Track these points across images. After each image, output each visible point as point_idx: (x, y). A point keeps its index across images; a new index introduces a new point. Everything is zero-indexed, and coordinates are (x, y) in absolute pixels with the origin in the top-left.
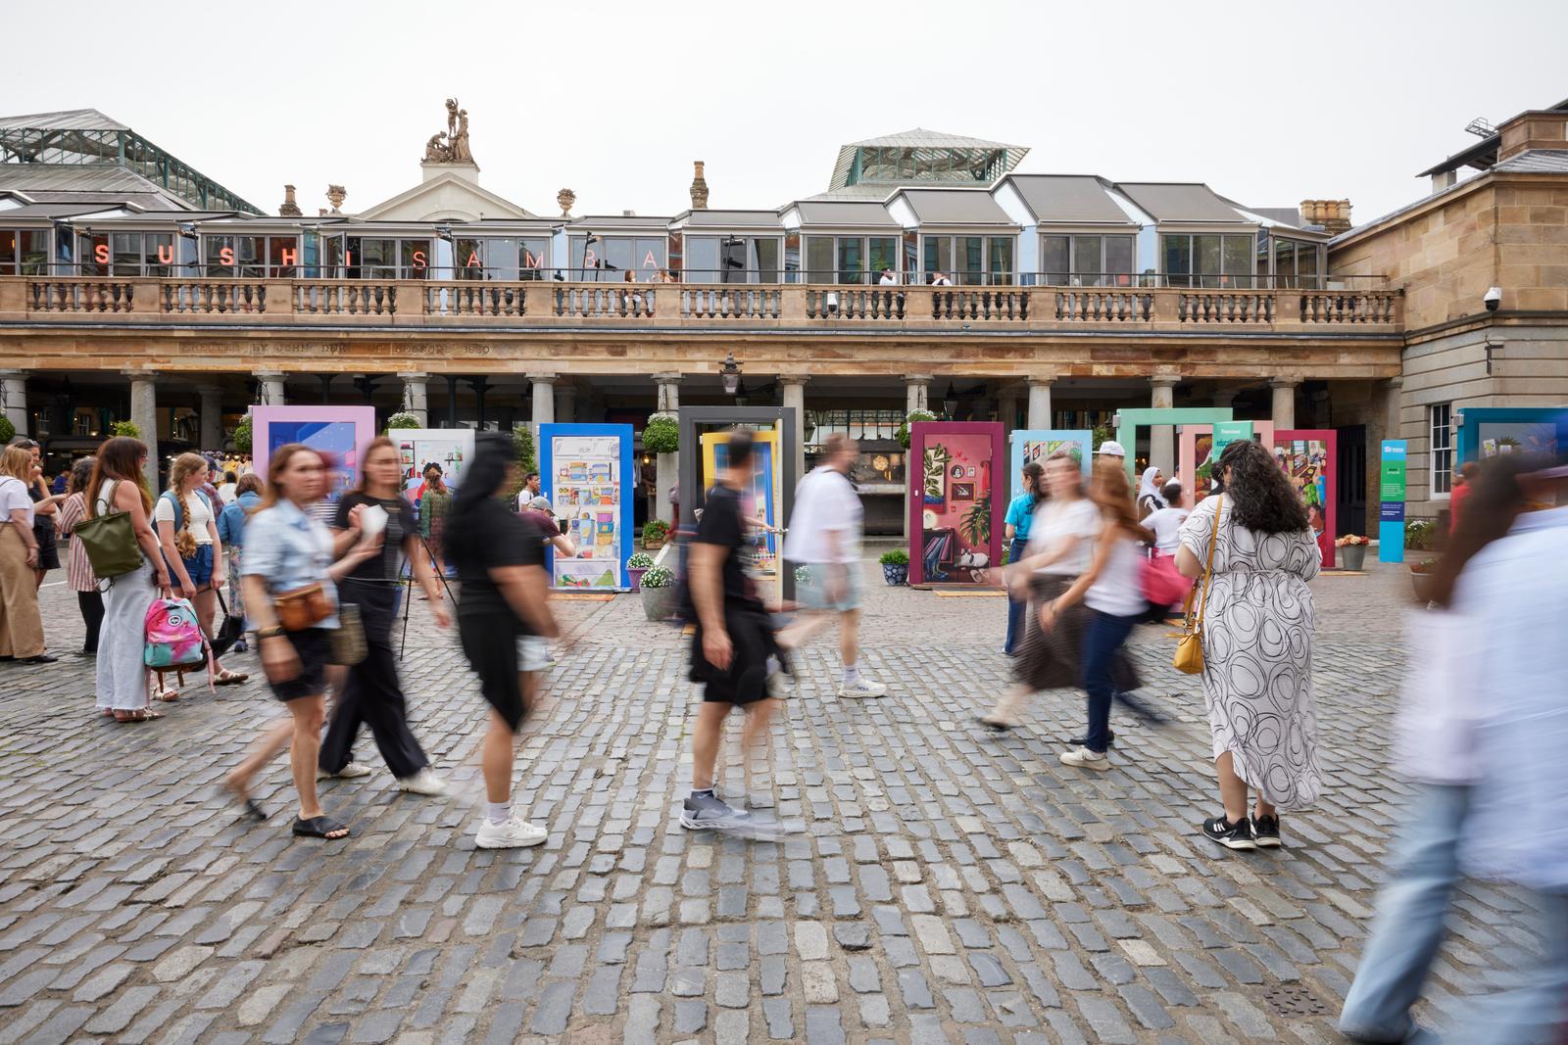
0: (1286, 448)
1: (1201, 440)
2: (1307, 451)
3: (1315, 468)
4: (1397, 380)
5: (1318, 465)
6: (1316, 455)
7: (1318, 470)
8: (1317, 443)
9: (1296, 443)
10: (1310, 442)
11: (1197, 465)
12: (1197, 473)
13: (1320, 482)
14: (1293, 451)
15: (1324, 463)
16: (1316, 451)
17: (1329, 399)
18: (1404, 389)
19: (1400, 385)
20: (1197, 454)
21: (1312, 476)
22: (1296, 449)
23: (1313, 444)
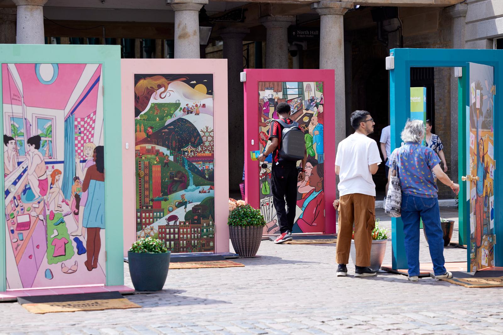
0: (277, 91)
1: (142, 82)
2: (301, 94)
3: (311, 116)
4: (460, 8)
5: (314, 111)
6: (312, 100)
7: (315, 118)
8: (313, 85)
9: (289, 85)
10: (305, 84)
11: (137, 113)
12: (137, 123)
13: (317, 132)
14: (285, 94)
15: (321, 108)
16: (312, 94)
17: (399, 28)
18: (468, 19)
19: (464, 14)
20: (137, 98)
21: (307, 124)
22: (289, 92)
23: (309, 87)
